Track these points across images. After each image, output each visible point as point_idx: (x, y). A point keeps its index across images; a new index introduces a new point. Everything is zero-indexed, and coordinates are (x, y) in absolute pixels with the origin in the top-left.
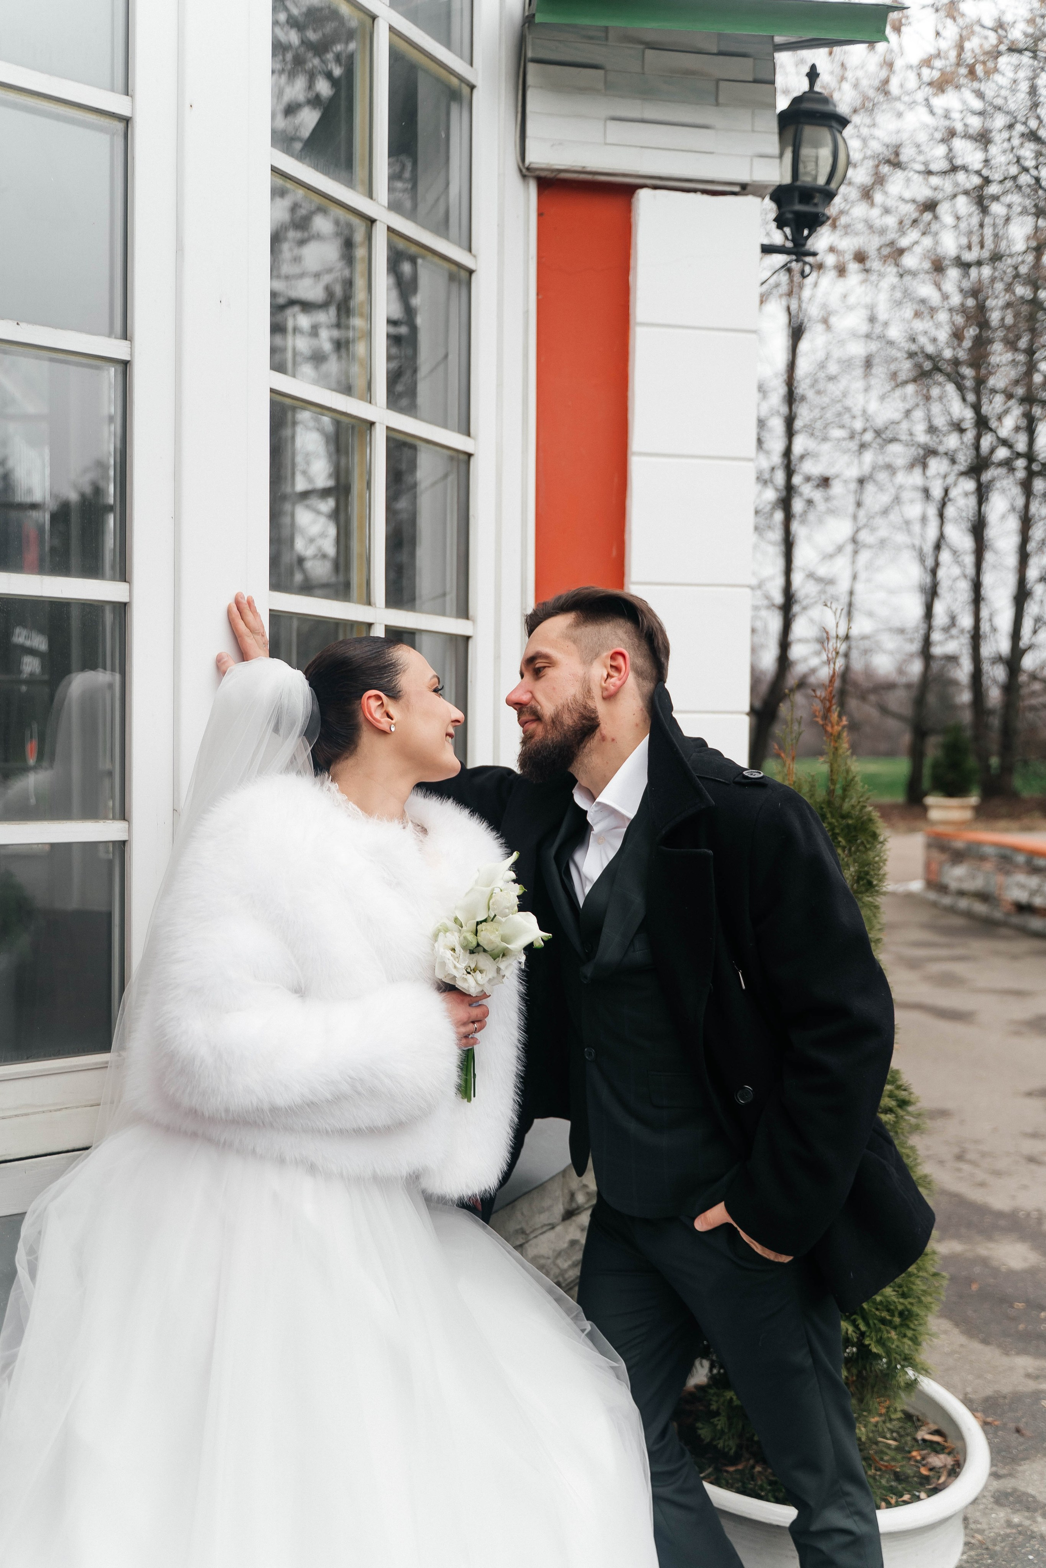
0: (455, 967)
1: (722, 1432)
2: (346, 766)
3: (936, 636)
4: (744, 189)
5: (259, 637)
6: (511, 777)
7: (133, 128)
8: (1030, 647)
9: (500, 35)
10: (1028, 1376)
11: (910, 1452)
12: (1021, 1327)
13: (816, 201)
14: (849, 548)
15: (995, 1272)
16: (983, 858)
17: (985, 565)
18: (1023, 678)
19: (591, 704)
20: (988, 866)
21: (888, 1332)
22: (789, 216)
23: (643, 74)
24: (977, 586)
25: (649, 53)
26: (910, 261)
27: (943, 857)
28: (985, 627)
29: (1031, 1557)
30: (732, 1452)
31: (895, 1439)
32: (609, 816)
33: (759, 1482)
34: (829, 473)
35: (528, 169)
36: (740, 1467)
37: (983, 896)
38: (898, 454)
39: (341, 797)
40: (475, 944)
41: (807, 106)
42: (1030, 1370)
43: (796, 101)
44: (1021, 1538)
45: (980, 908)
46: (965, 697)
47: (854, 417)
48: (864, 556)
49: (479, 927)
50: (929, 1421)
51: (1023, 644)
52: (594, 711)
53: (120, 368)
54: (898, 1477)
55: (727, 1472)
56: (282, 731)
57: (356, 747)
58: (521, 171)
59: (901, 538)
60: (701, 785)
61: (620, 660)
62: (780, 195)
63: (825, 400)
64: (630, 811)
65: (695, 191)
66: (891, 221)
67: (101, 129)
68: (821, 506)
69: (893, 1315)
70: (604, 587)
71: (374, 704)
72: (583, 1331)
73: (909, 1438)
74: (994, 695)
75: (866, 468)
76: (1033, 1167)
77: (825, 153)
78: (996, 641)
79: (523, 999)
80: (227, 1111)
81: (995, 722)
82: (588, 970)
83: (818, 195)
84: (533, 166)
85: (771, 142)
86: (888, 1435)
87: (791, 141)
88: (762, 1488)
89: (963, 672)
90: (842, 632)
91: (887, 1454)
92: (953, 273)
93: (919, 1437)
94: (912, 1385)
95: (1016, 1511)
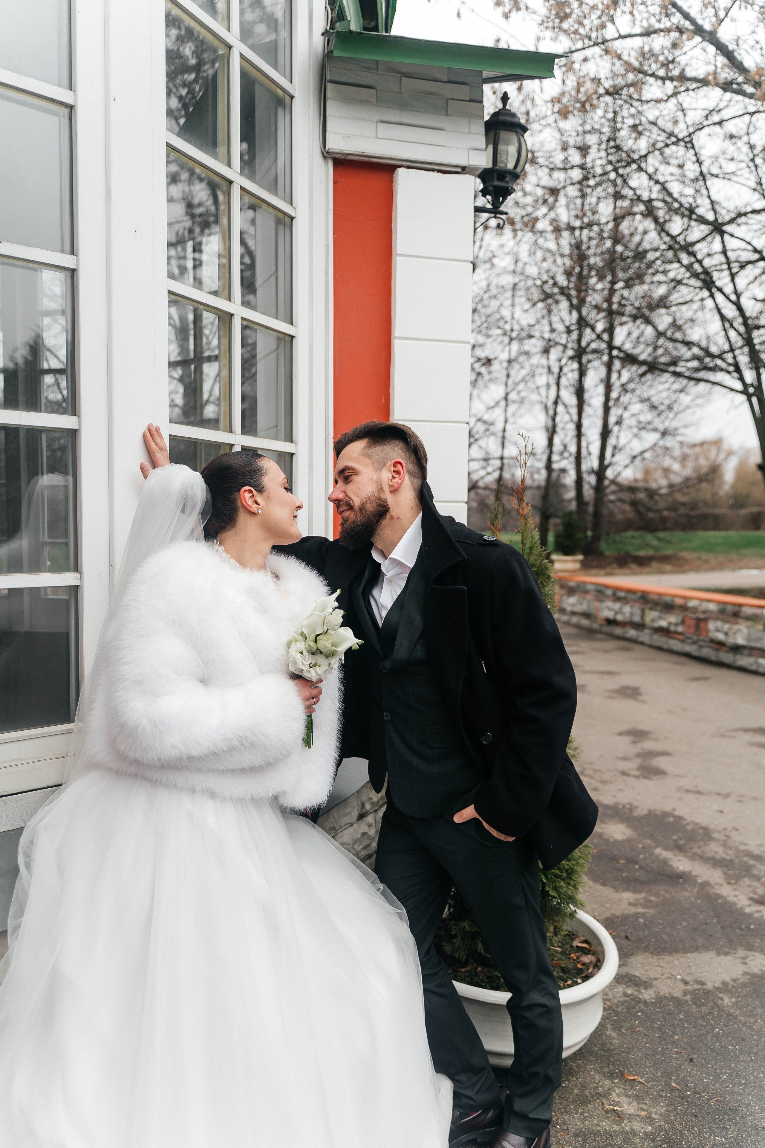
0: (303, 664)
1: (459, 948)
2: (229, 535)
3: (555, 457)
4: (464, 170)
5: (164, 453)
6: (327, 543)
7: (75, 112)
8: (610, 464)
9: (309, 64)
10: (630, 904)
11: (569, 954)
12: (624, 874)
13: (507, 179)
14: (503, 403)
15: (607, 842)
16: (586, 592)
17: (584, 415)
18: (606, 483)
19: (383, 496)
20: (590, 597)
21: (559, 882)
22: (491, 188)
23: (401, 93)
24: (579, 426)
25: (404, 79)
26: (541, 225)
27: (563, 592)
28: (584, 452)
29: (639, 1014)
30: (463, 959)
31: (560, 947)
32: (397, 566)
33: (481, 977)
34: (491, 357)
35: (327, 152)
36: (468, 968)
37: (587, 615)
38: (534, 345)
39: (225, 555)
40: (315, 648)
41: (501, 118)
42: (631, 901)
43: (495, 115)
44: (633, 1003)
45: (584, 622)
46: (571, 494)
47: (506, 322)
48: (511, 409)
49: (318, 638)
50: (579, 935)
51: (606, 462)
52: (385, 501)
53: (69, 274)
54: (563, 970)
55: (461, 972)
56: (187, 511)
57: (235, 522)
58: (323, 154)
59: (534, 397)
60: (458, 546)
61: (399, 467)
62: (485, 175)
63: (489, 311)
64: (411, 564)
65: (433, 170)
66: (529, 200)
67: (55, 114)
68: (487, 377)
69: (562, 872)
70: (380, 421)
71: (247, 495)
72: (378, 890)
73: (568, 946)
74: (588, 493)
75: (513, 355)
76: (625, 777)
77: (512, 149)
78: (591, 461)
79: (342, 682)
80: (159, 760)
81: (591, 509)
82: (387, 664)
83: (509, 175)
84: (331, 150)
85: (480, 140)
86: (556, 945)
87: (492, 142)
88: (483, 981)
89: (570, 479)
90: (498, 454)
91: (556, 956)
92: (566, 234)
93: (575, 945)
94: (572, 915)
95: (629, 987)
